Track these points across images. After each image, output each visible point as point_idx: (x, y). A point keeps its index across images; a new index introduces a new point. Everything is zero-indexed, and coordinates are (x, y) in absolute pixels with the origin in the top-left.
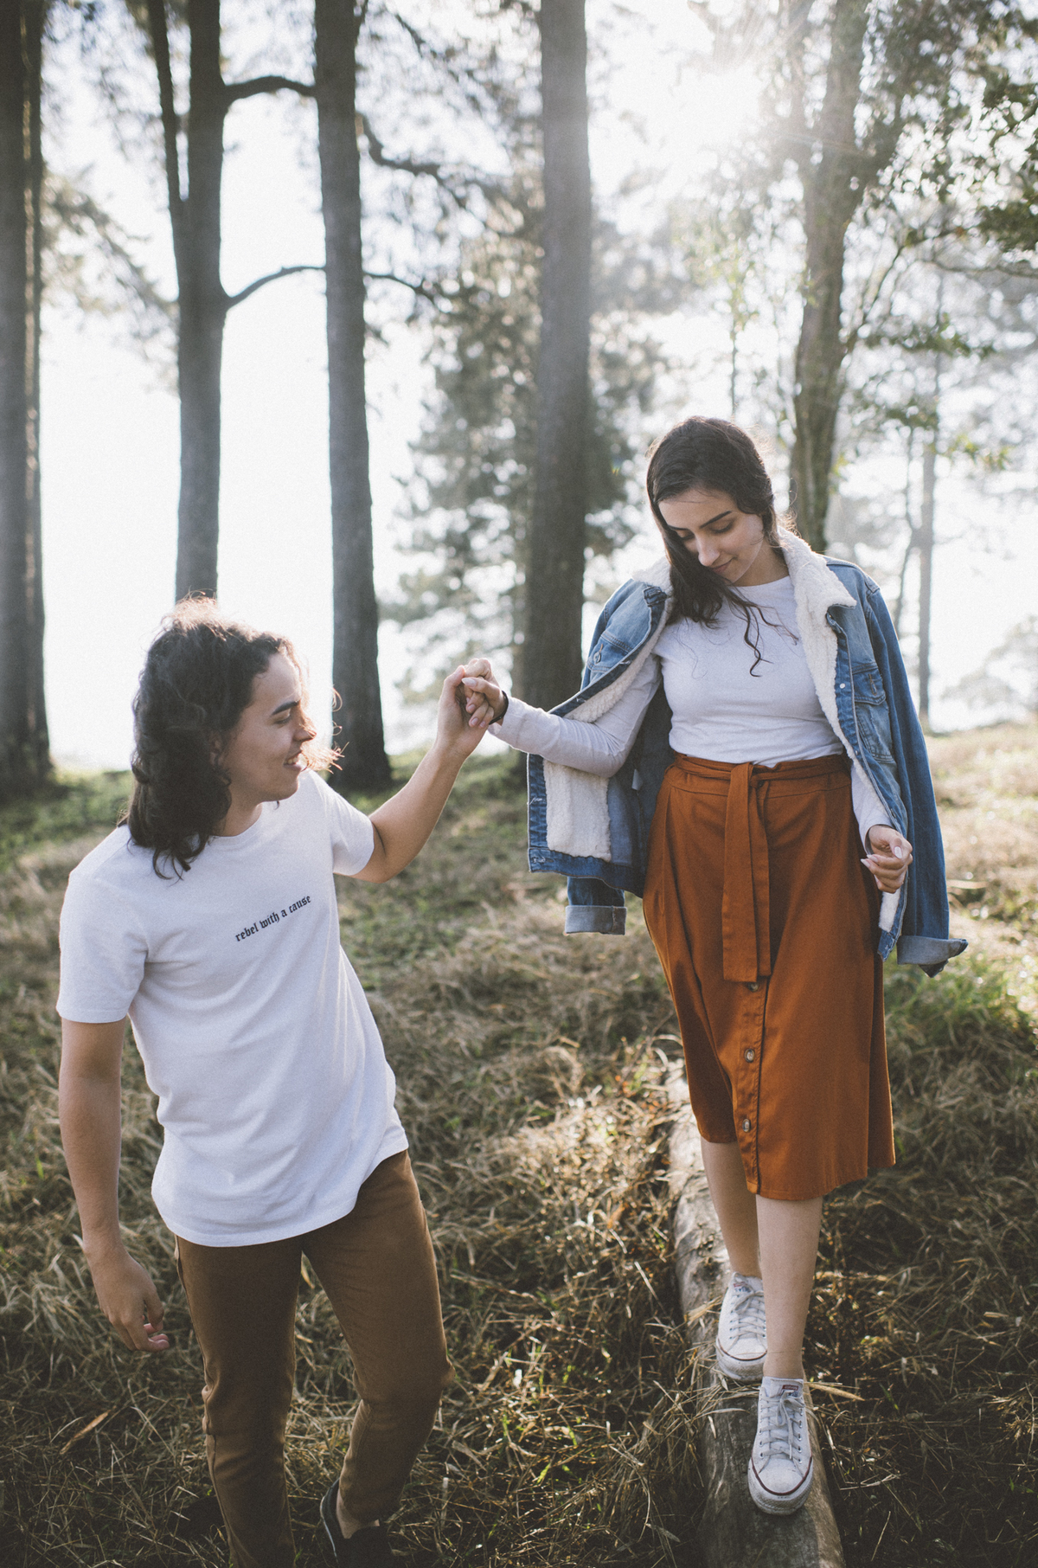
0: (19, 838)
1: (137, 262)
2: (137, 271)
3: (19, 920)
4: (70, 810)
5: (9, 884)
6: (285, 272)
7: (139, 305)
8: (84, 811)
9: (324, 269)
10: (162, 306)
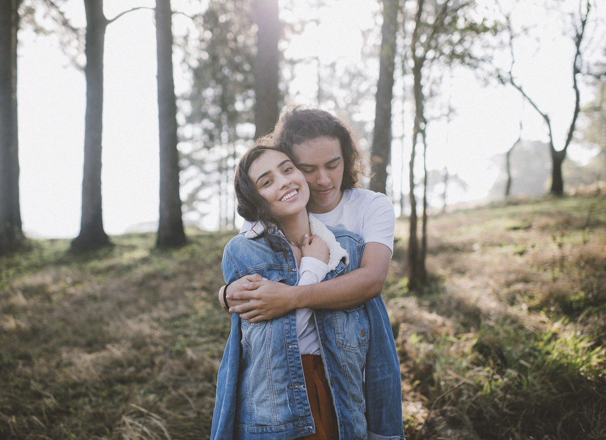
0: (11, 272)
1: (62, 10)
2: (62, 14)
3: (15, 318)
4: (34, 257)
5: (7, 296)
6: (134, 9)
7: (63, 29)
8: (41, 257)
9: (154, 9)
10: (75, 30)
